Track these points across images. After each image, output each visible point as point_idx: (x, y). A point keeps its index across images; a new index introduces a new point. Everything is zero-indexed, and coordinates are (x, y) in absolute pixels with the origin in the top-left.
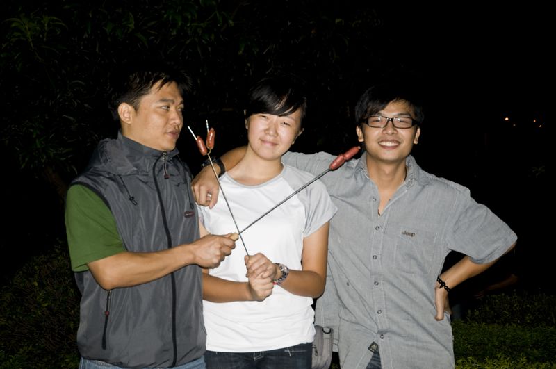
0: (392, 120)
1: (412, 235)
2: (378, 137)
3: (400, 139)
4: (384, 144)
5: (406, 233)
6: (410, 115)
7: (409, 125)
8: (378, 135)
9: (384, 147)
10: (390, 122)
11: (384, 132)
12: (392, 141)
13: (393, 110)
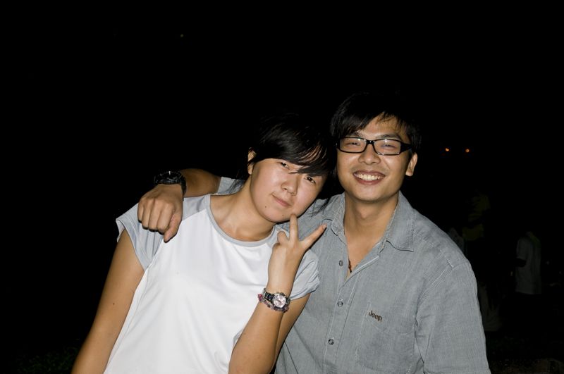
0: (372, 143)
1: (379, 318)
2: (352, 166)
3: (384, 169)
4: (361, 176)
5: (372, 314)
6: (399, 137)
7: (398, 151)
8: (353, 162)
9: (359, 180)
10: (370, 146)
11: (361, 160)
12: (372, 173)
13: (376, 130)
